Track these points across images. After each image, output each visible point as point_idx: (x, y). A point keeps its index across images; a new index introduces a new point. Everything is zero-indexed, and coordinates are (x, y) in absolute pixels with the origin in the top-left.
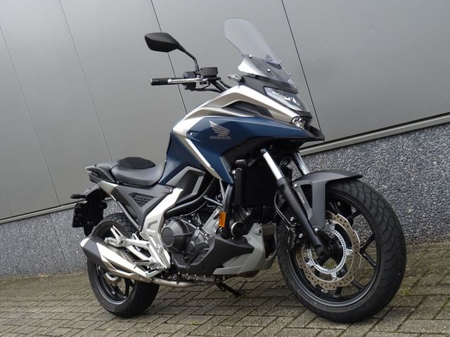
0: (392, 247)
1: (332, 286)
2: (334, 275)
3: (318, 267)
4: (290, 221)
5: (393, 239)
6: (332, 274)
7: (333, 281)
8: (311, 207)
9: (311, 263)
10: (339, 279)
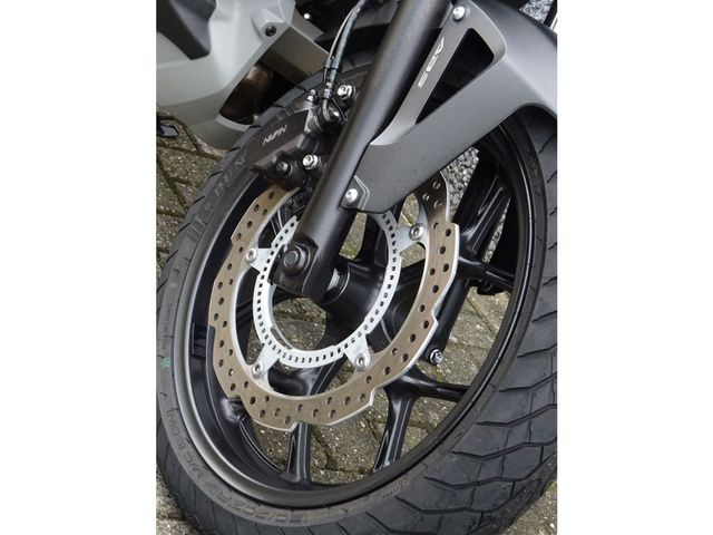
0: (463, 487)
1: (234, 379)
2: (267, 359)
3: (263, 292)
4: (334, 89)
5: (490, 471)
6: (267, 351)
7: (249, 369)
8: (420, 120)
9: (262, 260)
10: (264, 385)
